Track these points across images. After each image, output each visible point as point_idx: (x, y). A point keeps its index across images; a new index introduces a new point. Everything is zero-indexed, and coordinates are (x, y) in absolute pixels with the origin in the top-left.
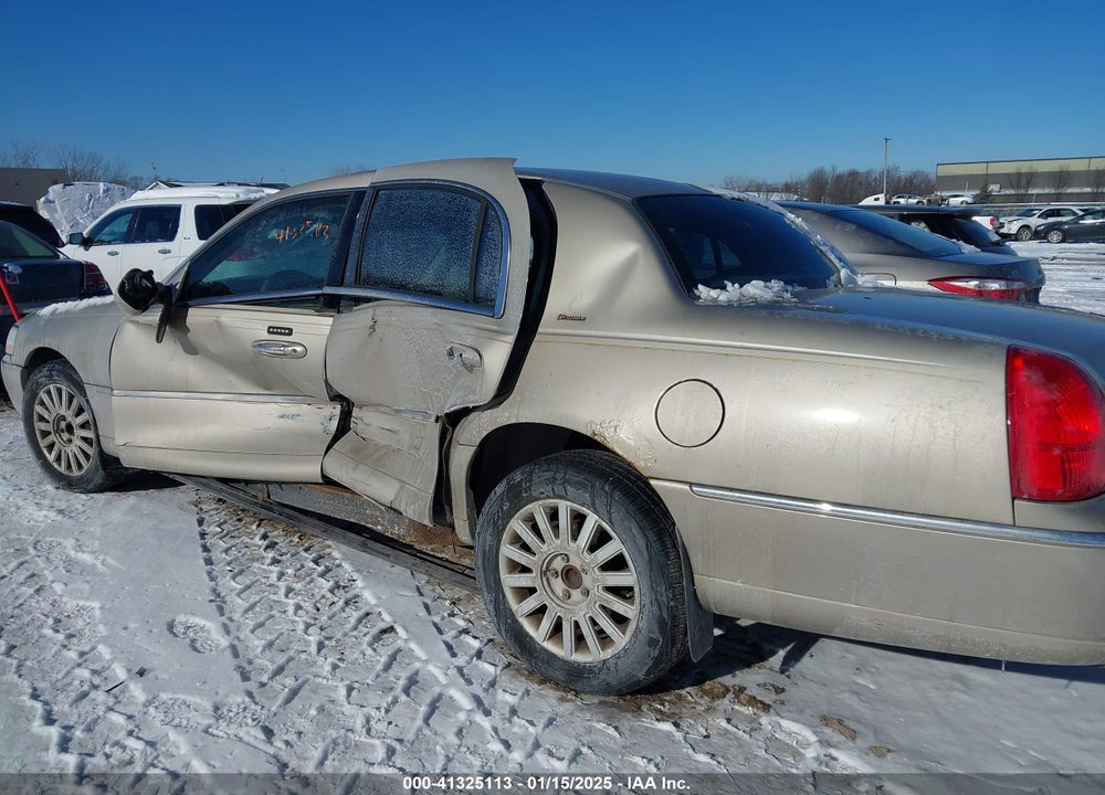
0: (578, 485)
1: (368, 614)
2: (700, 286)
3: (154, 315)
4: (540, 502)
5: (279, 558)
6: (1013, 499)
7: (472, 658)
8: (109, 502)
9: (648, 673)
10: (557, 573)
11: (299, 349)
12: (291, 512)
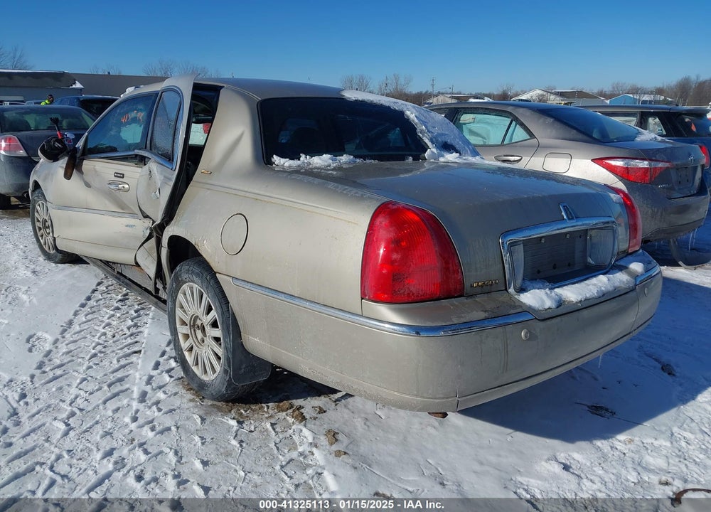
0: (198, 275)
1: (136, 342)
2: (274, 156)
3: (63, 162)
4: (187, 284)
5: (121, 307)
6: (362, 299)
7: (162, 372)
8: (63, 269)
9: (227, 389)
10: (198, 327)
11: (126, 186)
12: (128, 281)
